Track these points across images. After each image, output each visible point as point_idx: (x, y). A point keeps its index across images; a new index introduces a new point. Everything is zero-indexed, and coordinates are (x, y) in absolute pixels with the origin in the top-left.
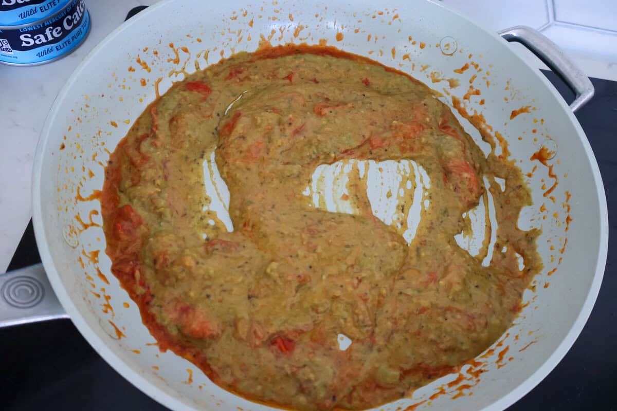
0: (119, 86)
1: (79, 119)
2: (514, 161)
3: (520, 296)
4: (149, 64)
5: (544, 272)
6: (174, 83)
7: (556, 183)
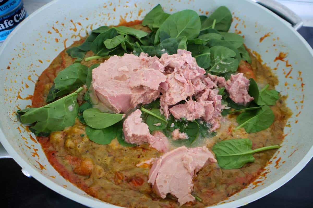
0: (43, 41)
1: (19, 55)
2: (265, 64)
3: (282, 129)
4: (59, 30)
5: (293, 116)
6: (74, 42)
7: (292, 69)
